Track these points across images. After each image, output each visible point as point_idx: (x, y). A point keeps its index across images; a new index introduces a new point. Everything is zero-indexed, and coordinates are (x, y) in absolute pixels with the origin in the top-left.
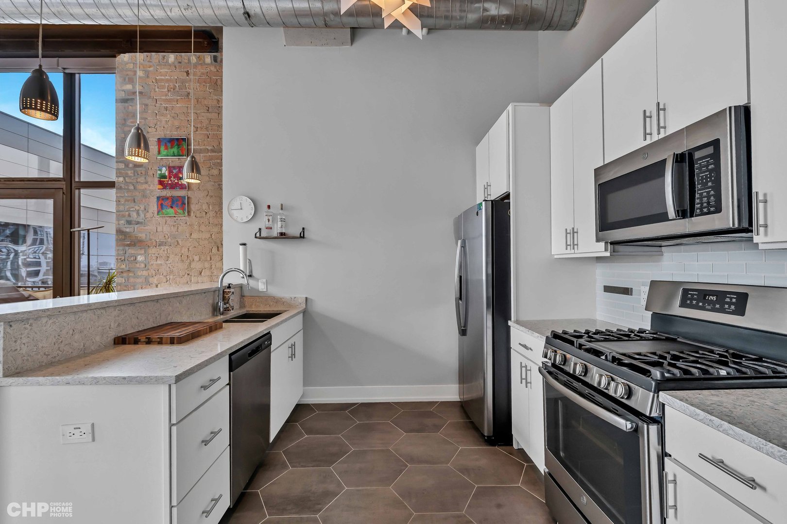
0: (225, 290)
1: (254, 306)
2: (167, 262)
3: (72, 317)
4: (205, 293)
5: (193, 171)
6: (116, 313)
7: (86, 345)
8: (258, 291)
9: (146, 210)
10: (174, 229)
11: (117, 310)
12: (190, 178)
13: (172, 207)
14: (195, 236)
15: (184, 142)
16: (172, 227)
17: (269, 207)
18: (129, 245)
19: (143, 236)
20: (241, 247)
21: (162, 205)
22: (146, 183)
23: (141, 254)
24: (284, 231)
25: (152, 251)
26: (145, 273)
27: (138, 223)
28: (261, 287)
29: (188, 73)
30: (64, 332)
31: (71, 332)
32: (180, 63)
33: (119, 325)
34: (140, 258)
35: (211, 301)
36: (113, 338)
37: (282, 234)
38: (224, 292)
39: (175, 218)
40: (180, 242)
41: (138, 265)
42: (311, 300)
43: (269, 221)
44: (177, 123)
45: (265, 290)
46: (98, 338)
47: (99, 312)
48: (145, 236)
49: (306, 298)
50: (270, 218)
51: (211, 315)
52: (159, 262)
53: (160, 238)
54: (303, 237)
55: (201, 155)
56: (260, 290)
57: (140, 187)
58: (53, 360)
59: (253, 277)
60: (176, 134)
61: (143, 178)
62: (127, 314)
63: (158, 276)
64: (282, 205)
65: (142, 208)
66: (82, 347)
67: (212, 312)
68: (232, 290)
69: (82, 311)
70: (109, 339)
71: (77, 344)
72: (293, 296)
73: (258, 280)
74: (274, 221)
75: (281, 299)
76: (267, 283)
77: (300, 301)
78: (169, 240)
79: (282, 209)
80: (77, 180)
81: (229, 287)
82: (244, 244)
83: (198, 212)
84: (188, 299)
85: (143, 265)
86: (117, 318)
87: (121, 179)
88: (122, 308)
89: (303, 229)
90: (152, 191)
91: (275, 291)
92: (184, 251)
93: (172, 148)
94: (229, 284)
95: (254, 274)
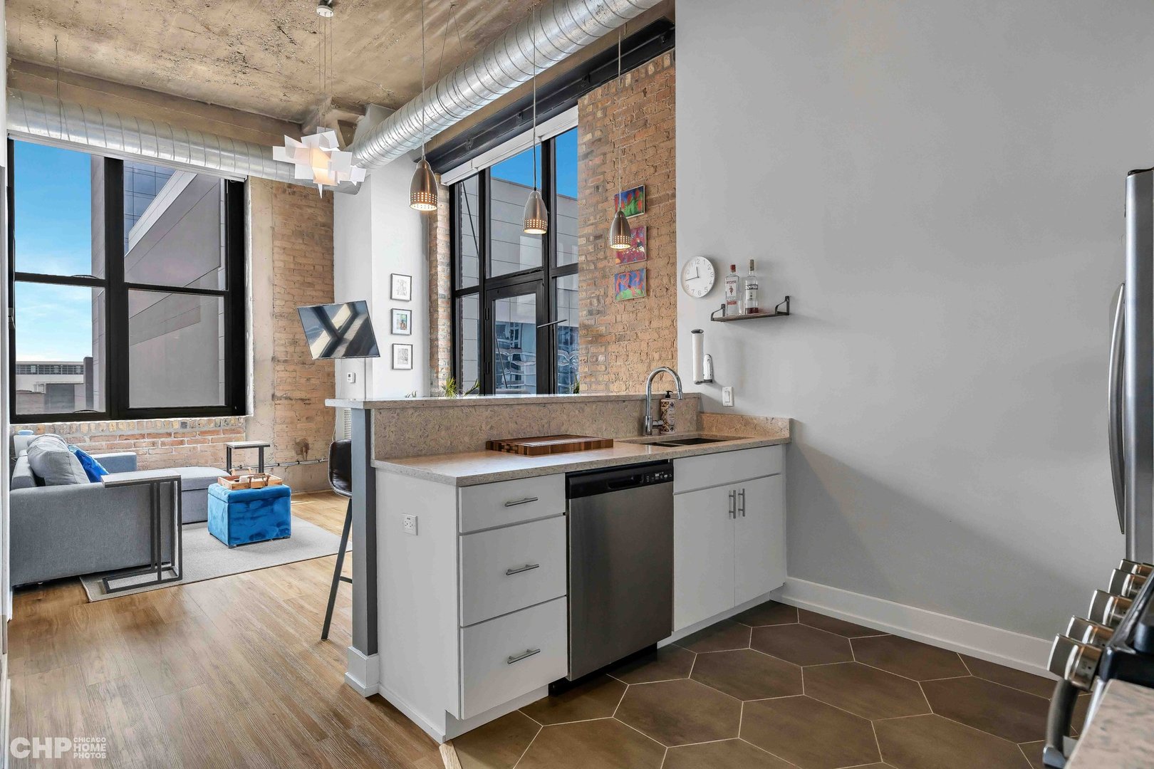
0: (662, 401)
1: (714, 429)
2: (626, 363)
3: (437, 412)
4: (624, 401)
5: (619, 234)
6: (488, 413)
7: (453, 444)
8: (719, 404)
9: (606, 295)
10: (633, 316)
11: (489, 411)
12: (617, 243)
13: (630, 287)
14: (655, 324)
15: (641, 193)
16: (631, 314)
17: (733, 268)
18: (591, 342)
19: (602, 329)
20: (694, 335)
21: (619, 284)
22: (606, 258)
23: (602, 353)
24: (754, 306)
25: (613, 348)
26: (606, 378)
27: (599, 312)
28: (726, 399)
29: (645, 92)
30: (430, 426)
31: (437, 427)
32: (637, 81)
33: (492, 428)
34: (601, 358)
35: (636, 414)
36: (485, 441)
37: (751, 310)
38: (660, 403)
39: (634, 302)
40: (639, 334)
41: (599, 368)
42: (800, 423)
43: (731, 292)
44: (634, 169)
45: (730, 404)
46: (467, 439)
47: (467, 410)
48: (604, 329)
49: (792, 422)
50: (734, 286)
51: (636, 433)
52: (618, 363)
53: (619, 329)
54: (787, 314)
55: (661, 205)
56: (725, 404)
57: (600, 265)
58: (420, 453)
59: (715, 382)
60: (634, 184)
61: (602, 253)
62: (501, 417)
63: (618, 382)
64: (752, 262)
65: (602, 293)
66: (449, 445)
67: (639, 430)
68: (670, 401)
69: (449, 407)
70: (480, 442)
71: (443, 441)
72: (770, 416)
73: (720, 387)
74: (740, 290)
75: (752, 419)
76: (733, 393)
77: (780, 424)
78: (628, 332)
79: (752, 268)
80: (553, 266)
81: (668, 396)
82: (698, 332)
83: (658, 290)
84: (594, 407)
85: (604, 368)
86: (489, 420)
87: (583, 258)
88: (496, 408)
89: (787, 298)
90: (611, 268)
91: (744, 406)
92: (644, 345)
93: (629, 204)
94: (668, 392)
95: (716, 379)
